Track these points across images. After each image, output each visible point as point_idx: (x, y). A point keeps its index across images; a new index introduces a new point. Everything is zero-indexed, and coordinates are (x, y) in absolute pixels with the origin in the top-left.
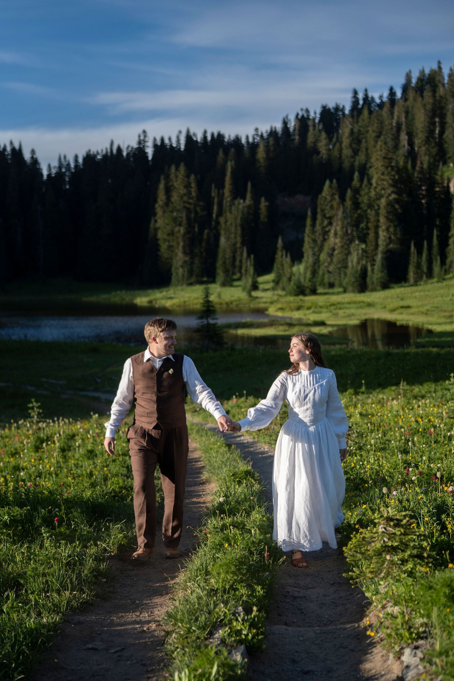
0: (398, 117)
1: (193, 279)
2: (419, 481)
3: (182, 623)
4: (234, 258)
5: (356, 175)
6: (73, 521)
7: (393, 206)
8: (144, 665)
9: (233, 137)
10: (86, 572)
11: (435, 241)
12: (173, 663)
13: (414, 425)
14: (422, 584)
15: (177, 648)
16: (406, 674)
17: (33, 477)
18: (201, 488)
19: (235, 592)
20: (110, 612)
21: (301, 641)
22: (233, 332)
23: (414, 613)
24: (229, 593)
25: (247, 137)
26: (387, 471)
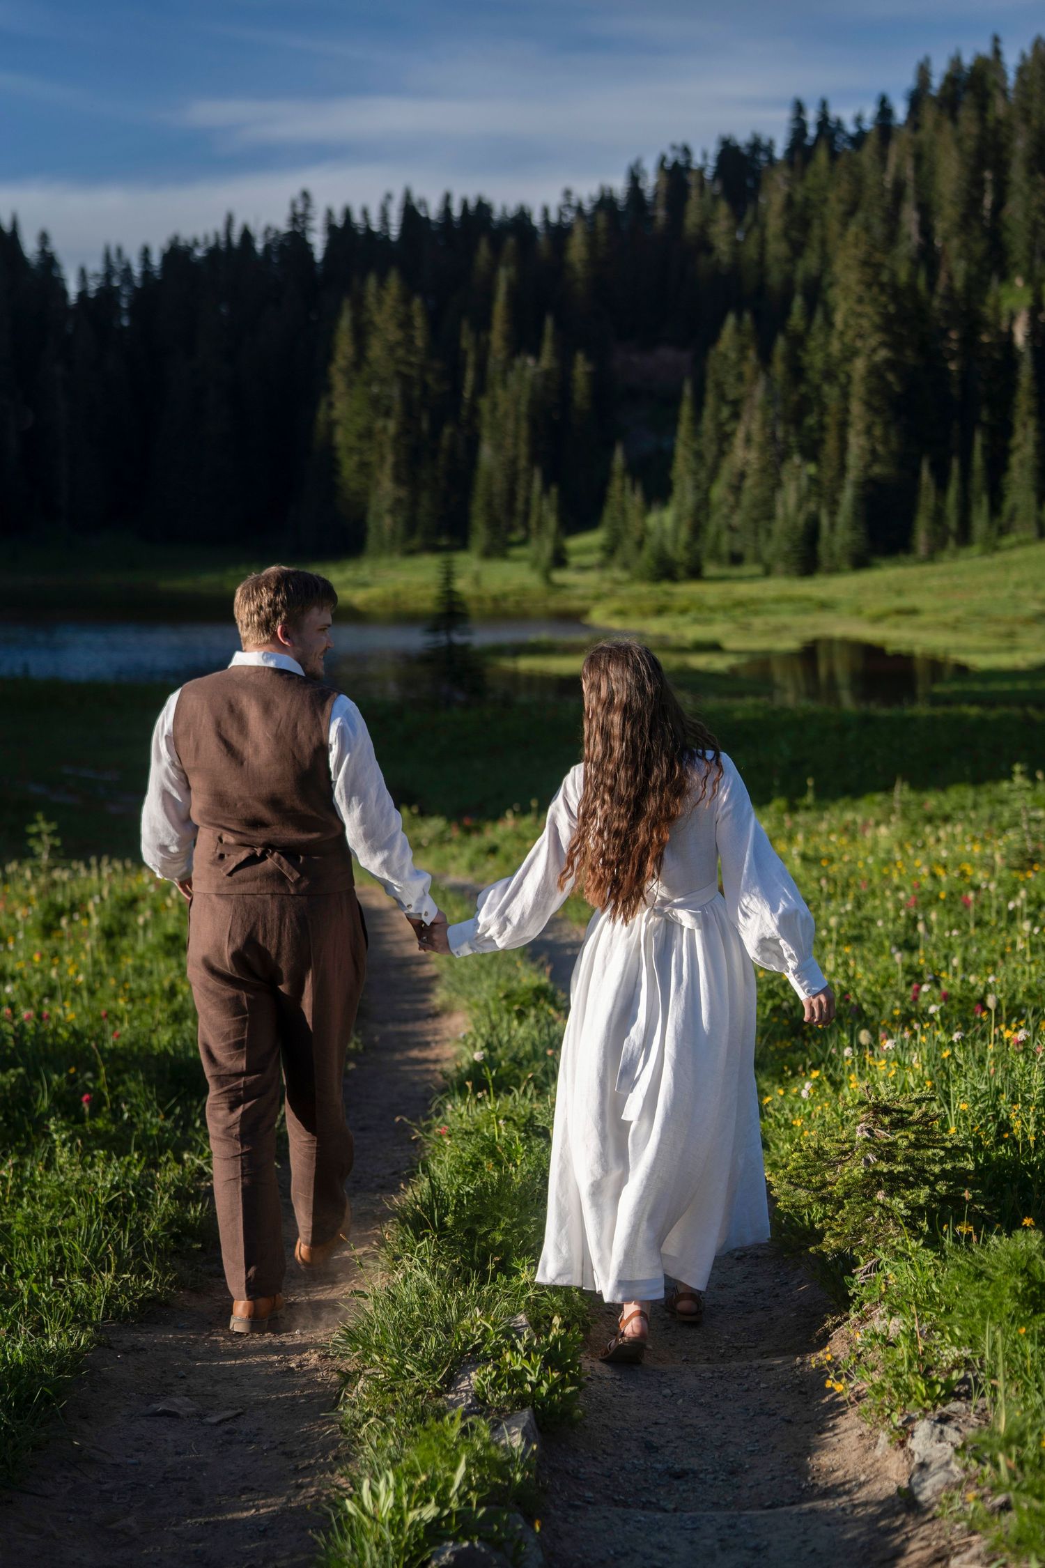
0: (899, 168)
1: (417, 541)
2: (945, 1015)
3: (380, 1355)
4: (511, 494)
5: (798, 303)
6: (126, 1103)
7: (881, 377)
8: (289, 1455)
9: (512, 210)
10: (153, 1226)
11: (978, 460)
12: (357, 1453)
13: (927, 883)
14: (959, 1267)
15: (369, 1414)
16: (918, 1484)
17: (36, 998)
18: (430, 1025)
19: (509, 1278)
20: (210, 1323)
21: (665, 1396)
22: (507, 664)
23: (939, 1334)
24: (494, 1279)
25: (546, 212)
26: (868, 991)
